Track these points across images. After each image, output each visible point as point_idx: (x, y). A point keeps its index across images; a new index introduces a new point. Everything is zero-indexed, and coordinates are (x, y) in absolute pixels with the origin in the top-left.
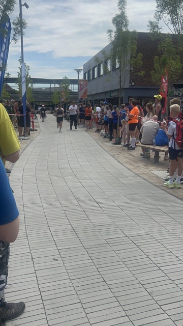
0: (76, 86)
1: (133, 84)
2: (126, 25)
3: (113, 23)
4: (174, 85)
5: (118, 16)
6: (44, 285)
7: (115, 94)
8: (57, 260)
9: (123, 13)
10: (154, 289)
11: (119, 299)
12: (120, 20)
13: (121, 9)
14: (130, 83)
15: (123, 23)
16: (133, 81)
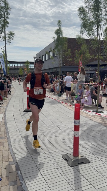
0: (33, 65)
1: (64, 64)
2: (62, 35)
3: (55, 33)
4: (86, 65)
5: (58, 30)
6: (44, 173)
7: (55, 70)
8: (46, 159)
9: (60, 28)
10: (101, 170)
11: (85, 176)
12: (58, 32)
13: (59, 26)
14: (63, 64)
15: (60, 33)
16: (64, 63)
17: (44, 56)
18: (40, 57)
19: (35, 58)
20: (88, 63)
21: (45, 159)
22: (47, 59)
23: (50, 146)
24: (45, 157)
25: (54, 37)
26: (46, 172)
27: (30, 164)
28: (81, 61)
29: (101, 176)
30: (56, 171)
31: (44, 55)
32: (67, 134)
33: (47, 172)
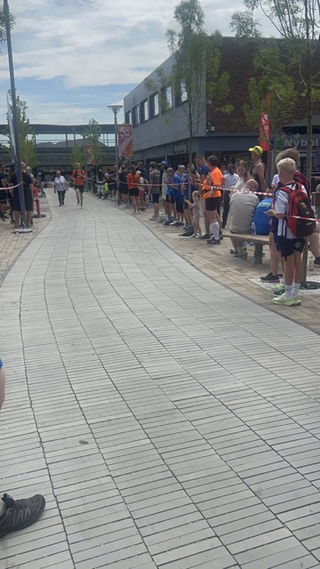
1: (213, 129)
3: (177, 17)
4: (284, 129)
5: (185, 6)
7: (182, 148)
11: (201, 506)
12: (188, 13)
14: (208, 126)
16: (212, 125)
17: (146, 104)
18: (136, 107)
19: (115, 109)
20: (290, 121)
21: (84, 443)
22: (157, 112)
23: (113, 401)
24: (83, 438)
25: (171, 33)
26: (72, 488)
27: (29, 458)
28: (266, 116)
29: (261, 508)
30: (106, 487)
31: (146, 100)
32: (180, 361)
33: (78, 487)
